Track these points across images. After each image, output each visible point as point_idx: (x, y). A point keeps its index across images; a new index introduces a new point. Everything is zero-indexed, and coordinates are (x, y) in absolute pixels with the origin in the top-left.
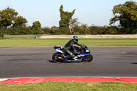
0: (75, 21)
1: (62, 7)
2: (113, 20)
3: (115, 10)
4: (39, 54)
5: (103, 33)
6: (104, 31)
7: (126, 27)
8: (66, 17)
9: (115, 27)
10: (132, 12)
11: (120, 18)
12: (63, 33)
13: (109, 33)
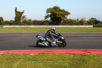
0: (24, 17)
1: (16, 8)
2: (47, 17)
3: (48, 11)
4: (2, 37)
5: (41, 25)
6: (41, 23)
7: (54, 21)
8: (19, 15)
9: (48, 21)
10: (57, 13)
11: (51, 16)
12: (17, 24)
13: (44, 25)
